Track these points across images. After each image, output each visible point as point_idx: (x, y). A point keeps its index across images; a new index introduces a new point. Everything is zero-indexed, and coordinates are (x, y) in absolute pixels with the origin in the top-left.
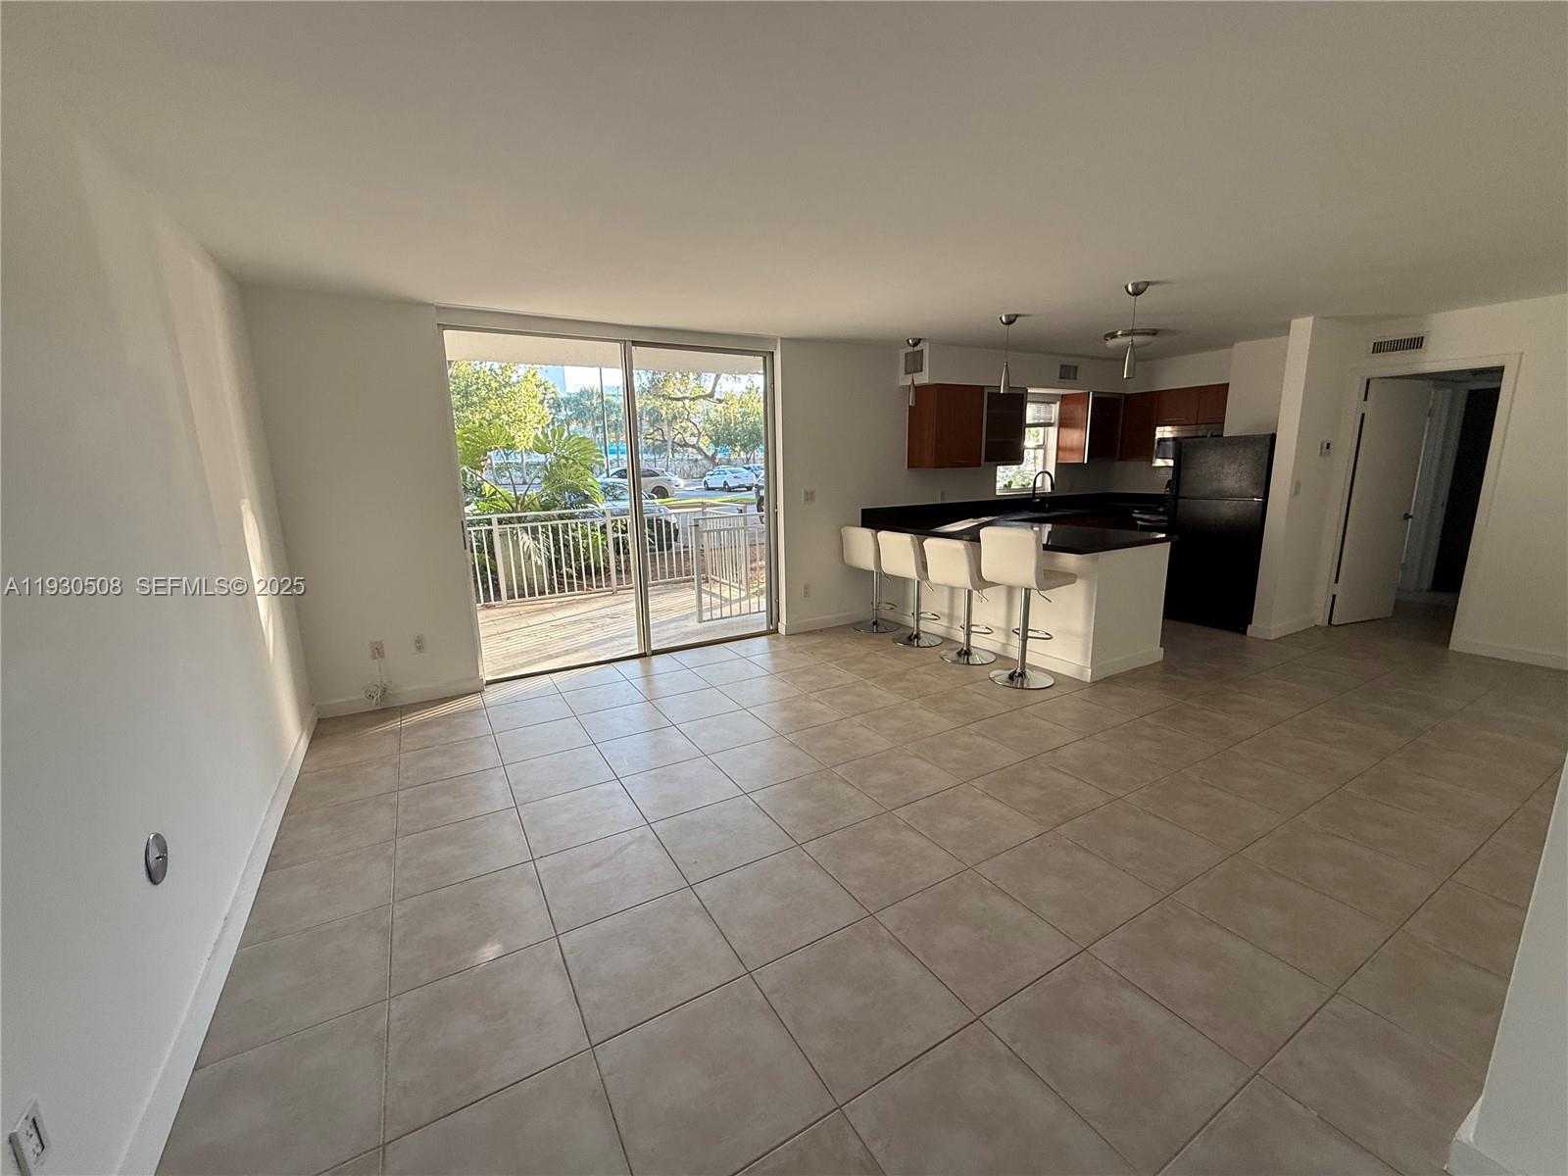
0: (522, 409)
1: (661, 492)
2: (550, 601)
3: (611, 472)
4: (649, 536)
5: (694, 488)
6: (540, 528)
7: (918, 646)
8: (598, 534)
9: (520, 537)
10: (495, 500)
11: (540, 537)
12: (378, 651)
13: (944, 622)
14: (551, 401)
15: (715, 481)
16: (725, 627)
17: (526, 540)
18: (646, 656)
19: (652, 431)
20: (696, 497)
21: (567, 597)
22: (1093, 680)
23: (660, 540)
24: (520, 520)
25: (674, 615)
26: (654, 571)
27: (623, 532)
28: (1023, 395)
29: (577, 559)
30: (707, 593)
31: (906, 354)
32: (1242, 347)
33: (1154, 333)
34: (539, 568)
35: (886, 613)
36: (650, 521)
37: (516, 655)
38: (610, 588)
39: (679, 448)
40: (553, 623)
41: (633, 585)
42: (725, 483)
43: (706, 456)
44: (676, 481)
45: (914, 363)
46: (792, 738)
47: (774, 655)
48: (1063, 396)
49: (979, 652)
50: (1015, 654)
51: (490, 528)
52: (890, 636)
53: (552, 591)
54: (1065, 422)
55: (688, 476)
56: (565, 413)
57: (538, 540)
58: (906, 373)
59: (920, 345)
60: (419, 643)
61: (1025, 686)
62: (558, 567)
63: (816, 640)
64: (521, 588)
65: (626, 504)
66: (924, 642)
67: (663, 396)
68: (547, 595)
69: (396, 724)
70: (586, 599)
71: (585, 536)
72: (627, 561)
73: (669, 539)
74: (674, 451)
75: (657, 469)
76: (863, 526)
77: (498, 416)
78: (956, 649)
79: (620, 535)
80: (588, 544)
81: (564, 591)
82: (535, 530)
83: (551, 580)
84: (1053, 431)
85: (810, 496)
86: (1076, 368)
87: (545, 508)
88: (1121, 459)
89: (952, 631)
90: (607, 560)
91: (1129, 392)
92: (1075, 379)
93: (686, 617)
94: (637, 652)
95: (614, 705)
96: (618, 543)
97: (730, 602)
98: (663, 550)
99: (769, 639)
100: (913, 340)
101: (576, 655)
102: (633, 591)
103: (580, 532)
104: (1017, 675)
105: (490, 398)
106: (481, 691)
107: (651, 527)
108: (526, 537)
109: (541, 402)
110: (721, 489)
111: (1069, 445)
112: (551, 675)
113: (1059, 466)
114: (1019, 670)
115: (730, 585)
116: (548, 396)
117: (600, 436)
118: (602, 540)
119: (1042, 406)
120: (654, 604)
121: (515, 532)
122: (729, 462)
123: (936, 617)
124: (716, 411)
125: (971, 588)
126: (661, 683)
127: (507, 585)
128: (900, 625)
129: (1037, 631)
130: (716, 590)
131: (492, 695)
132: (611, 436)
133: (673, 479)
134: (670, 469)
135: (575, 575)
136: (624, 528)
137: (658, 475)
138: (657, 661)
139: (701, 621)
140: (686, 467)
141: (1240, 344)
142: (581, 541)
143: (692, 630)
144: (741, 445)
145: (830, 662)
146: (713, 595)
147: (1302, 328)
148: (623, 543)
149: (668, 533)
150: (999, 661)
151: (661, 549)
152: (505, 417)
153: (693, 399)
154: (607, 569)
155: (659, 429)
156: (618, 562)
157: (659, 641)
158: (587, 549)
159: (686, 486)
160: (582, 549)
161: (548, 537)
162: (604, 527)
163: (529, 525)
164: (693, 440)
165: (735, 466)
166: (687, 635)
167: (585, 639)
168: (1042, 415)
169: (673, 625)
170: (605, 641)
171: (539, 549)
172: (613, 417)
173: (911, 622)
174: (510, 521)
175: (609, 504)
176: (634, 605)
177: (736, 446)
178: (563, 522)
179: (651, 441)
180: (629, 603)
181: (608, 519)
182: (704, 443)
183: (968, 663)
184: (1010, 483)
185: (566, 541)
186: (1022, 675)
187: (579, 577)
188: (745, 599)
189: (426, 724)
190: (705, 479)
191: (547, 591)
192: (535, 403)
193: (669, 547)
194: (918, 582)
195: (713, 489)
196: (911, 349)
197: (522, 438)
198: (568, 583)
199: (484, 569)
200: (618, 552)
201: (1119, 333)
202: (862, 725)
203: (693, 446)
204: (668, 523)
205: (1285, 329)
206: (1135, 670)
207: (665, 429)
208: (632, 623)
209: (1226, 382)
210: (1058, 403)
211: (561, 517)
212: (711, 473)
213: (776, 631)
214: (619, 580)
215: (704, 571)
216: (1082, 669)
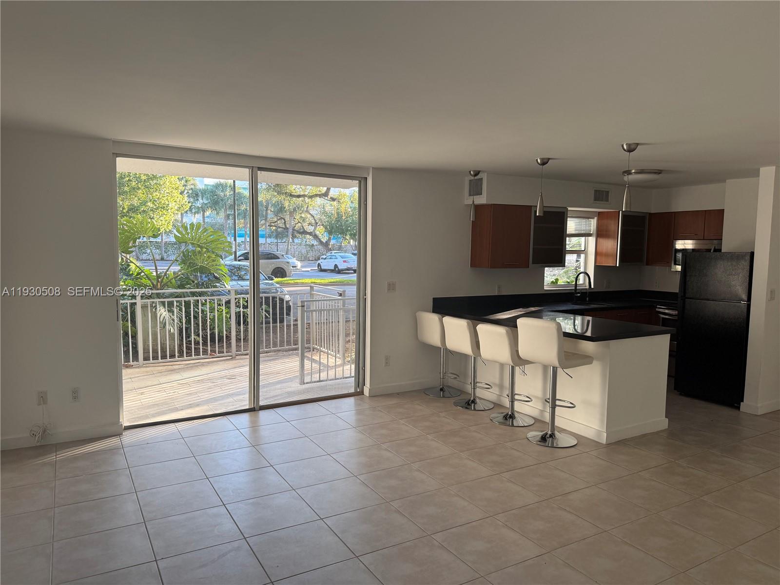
0: (165, 199)
1: (280, 272)
2: (179, 363)
3: (238, 254)
4: (266, 311)
5: (309, 269)
6: (175, 302)
7: (475, 409)
8: (224, 308)
9: (158, 309)
10: (139, 278)
11: (175, 310)
12: (43, 398)
13: (495, 390)
14: (190, 192)
15: (327, 264)
16: (322, 388)
17: (162, 312)
18: (255, 411)
19: (276, 220)
20: (310, 277)
21: (193, 360)
22: (607, 443)
23: (274, 314)
24: (158, 296)
25: (282, 377)
26: (268, 340)
27: (245, 307)
28: (564, 212)
29: (204, 329)
30: (309, 359)
31: (470, 181)
32: (732, 184)
33: (659, 172)
34: (172, 336)
35: (451, 381)
36: (267, 299)
37: (149, 407)
38: (230, 354)
39: (298, 235)
40: (181, 382)
41: (248, 352)
42: (336, 266)
43: (321, 242)
44: (294, 263)
45: (476, 188)
46: (362, 478)
47: (359, 412)
48: (599, 212)
49: (521, 416)
50: (547, 417)
51: (134, 301)
52: (453, 400)
53: (181, 354)
54: (601, 233)
55: (303, 258)
56: (201, 201)
57: (173, 312)
58: (470, 195)
59: (479, 175)
60: (75, 395)
61: (555, 445)
62: (188, 336)
63: (394, 401)
64: (155, 351)
65: (246, 284)
66: (480, 405)
67: (286, 193)
68: (177, 358)
69: (52, 458)
70: (208, 363)
71: (212, 310)
72: (246, 331)
73: (282, 314)
74: (294, 237)
75: (277, 253)
76: (434, 312)
77: (144, 203)
78: (502, 413)
79: (242, 310)
80: (214, 316)
81: (191, 355)
82: (171, 304)
83: (181, 345)
84: (592, 240)
85: (391, 287)
86: (607, 192)
87: (181, 286)
88: (647, 264)
89: (502, 398)
90: (229, 330)
91: (652, 212)
92: (607, 200)
93: (290, 380)
94: (247, 407)
95: (226, 449)
96: (240, 316)
97: (328, 367)
98: (276, 323)
99: (355, 400)
100: (474, 171)
101: (197, 409)
102: (248, 357)
103: (208, 306)
104: (548, 436)
105: (139, 189)
106: (119, 435)
107: (267, 304)
108: (163, 310)
109: (182, 193)
110: (332, 271)
111: (604, 251)
112: (177, 424)
113: (597, 268)
114: (549, 433)
115: (328, 354)
116: (188, 187)
117: (231, 221)
118: (226, 313)
119: (584, 221)
120: (263, 367)
121: (154, 305)
122: (340, 248)
123: (489, 386)
124: (330, 207)
125: (513, 365)
126: (265, 432)
127: (144, 349)
128: (462, 392)
129: (564, 401)
130: (316, 358)
131: (129, 438)
132: (240, 223)
133: (290, 261)
134: (290, 252)
135: (201, 341)
136: (246, 304)
137: (278, 258)
138: (263, 414)
139: (303, 383)
140: (304, 251)
141: (729, 180)
142: (208, 314)
143: (294, 390)
144: (351, 235)
145: (401, 419)
146: (313, 361)
147: (767, 173)
148: (244, 316)
149: (281, 308)
150: (537, 425)
151: (275, 321)
152: (150, 204)
153: (311, 197)
154: (228, 338)
155: (282, 218)
156: (238, 332)
157: (266, 399)
158: (213, 320)
159: (302, 267)
160: (209, 320)
161: (181, 310)
162: (228, 303)
163: (166, 300)
164: (310, 229)
165: (345, 252)
166: (290, 394)
167: (206, 396)
168: (583, 228)
169: (278, 386)
170: (223, 398)
171: (173, 320)
172: (243, 207)
173: (469, 388)
174: (150, 297)
175: (234, 283)
176: (247, 369)
177: (346, 235)
178: (195, 298)
179: (274, 228)
180: (242, 368)
181: (232, 297)
182: (320, 231)
183: (513, 425)
184: (557, 280)
185: (196, 313)
186: (552, 436)
187: (205, 343)
188: (340, 366)
189: (75, 458)
190: (319, 262)
191: (177, 354)
192: (176, 194)
193: (282, 321)
194: (475, 358)
195: (325, 271)
196: (472, 178)
197: (163, 222)
198: (195, 348)
199: (126, 334)
200: (238, 323)
201: (633, 171)
202: (419, 471)
203: (310, 234)
204: (282, 300)
205: (756, 174)
206: (644, 436)
207: (287, 218)
208: (244, 384)
209: (722, 208)
210: (596, 218)
211: (193, 294)
212: (324, 257)
213: (362, 393)
214: (238, 347)
215: (308, 341)
216: (599, 433)
